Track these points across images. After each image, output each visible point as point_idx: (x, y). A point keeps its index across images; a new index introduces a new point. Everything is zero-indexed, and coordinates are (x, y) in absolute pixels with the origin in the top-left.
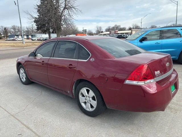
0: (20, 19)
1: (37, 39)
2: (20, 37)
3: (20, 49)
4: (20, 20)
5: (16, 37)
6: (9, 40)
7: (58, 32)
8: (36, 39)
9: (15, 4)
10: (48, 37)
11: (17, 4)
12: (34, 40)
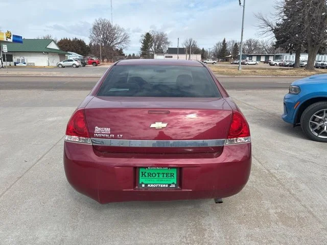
0: (242, 29)
1: (280, 64)
2: (254, 59)
3: (228, 78)
4: (242, 31)
5: (248, 58)
6: (236, 64)
7: (312, 51)
8: (278, 63)
9: (240, 4)
10: (294, 60)
11: (242, 4)
12: (274, 65)
